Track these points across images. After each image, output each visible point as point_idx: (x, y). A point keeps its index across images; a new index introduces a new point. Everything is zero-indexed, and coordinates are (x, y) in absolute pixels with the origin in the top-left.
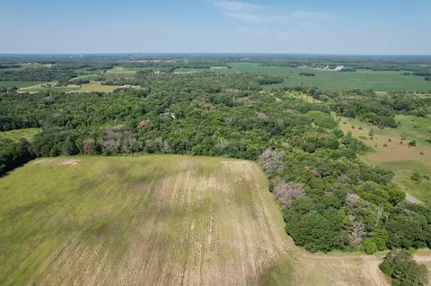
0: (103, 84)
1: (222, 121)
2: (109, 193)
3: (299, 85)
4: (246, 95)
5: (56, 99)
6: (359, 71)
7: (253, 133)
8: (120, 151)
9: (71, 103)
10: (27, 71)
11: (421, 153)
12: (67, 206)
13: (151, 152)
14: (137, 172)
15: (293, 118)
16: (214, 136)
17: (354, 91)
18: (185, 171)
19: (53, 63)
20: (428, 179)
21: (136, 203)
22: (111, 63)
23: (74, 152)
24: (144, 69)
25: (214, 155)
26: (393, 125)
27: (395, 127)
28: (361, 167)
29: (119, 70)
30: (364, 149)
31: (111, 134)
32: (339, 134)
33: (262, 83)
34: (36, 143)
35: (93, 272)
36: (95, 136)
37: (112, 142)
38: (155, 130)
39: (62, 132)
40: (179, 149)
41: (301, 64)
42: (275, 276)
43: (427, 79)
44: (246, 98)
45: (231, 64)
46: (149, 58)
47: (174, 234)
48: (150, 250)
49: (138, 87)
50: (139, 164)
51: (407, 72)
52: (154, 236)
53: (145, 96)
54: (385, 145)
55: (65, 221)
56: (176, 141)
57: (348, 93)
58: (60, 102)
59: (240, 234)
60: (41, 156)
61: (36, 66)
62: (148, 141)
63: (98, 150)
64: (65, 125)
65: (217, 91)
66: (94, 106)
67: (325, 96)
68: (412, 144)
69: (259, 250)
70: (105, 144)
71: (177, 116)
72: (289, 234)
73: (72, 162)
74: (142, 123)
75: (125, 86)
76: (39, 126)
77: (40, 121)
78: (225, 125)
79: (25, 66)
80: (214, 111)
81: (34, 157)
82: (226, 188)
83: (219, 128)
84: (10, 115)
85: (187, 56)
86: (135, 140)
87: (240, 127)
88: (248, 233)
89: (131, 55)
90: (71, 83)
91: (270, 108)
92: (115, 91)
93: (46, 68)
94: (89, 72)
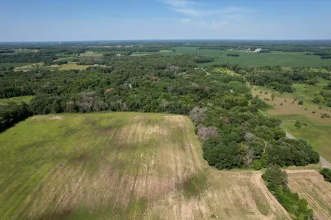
0: (78, 64)
1: (165, 88)
2: (86, 136)
3: (225, 63)
4: (185, 71)
5: (44, 75)
6: (273, 53)
7: (187, 97)
8: (92, 110)
9: (55, 78)
10: (19, 55)
11: (306, 109)
12: (57, 144)
13: (114, 110)
14: (104, 123)
15: (217, 86)
16: (159, 99)
17: (266, 67)
18: (138, 122)
19: (39, 49)
20: (306, 125)
21: (103, 142)
22: (83, 48)
23: (60, 111)
24: (108, 53)
25: (158, 112)
26: (290, 91)
27: (292, 92)
28: (259, 117)
29: (89, 54)
30: (266, 107)
31: (85, 98)
32: (249, 97)
33: (198, 62)
34: (32, 105)
35: (77, 181)
36: (74, 100)
37: (87, 104)
38: (117, 95)
39: (50, 98)
40: (134, 108)
41: (229, 48)
42: (194, 183)
43: (323, 58)
44: (184, 73)
45: (175, 48)
46: (113, 44)
47: (129, 160)
48: (113, 169)
49: (105, 66)
50: (106, 118)
51: (309, 52)
52: (116, 161)
53: (110, 72)
54: (282, 104)
55: (57, 153)
56: (132, 102)
57: (261, 68)
58: (47, 78)
59: (173, 159)
60: (36, 114)
61: (26, 51)
62: (112, 103)
63: (77, 109)
64: (51, 93)
65: (163, 68)
66: (72, 80)
67: (243, 71)
68: (301, 103)
69: (185, 169)
70: (82, 104)
71: (133, 86)
72: (206, 159)
73: (59, 117)
74: (108, 90)
75: (95, 65)
76: (33, 94)
77: (34, 91)
78: (168, 92)
79: (17, 51)
80: (160, 82)
81: (31, 115)
82: (165, 132)
83: (163, 94)
84: (11, 87)
85: (142, 42)
86: (102, 102)
87: (178, 93)
88: (178, 158)
89: (99, 42)
90: (54, 63)
91: (201, 80)
92: (87, 69)
93: (34, 53)
94: (67, 55)
